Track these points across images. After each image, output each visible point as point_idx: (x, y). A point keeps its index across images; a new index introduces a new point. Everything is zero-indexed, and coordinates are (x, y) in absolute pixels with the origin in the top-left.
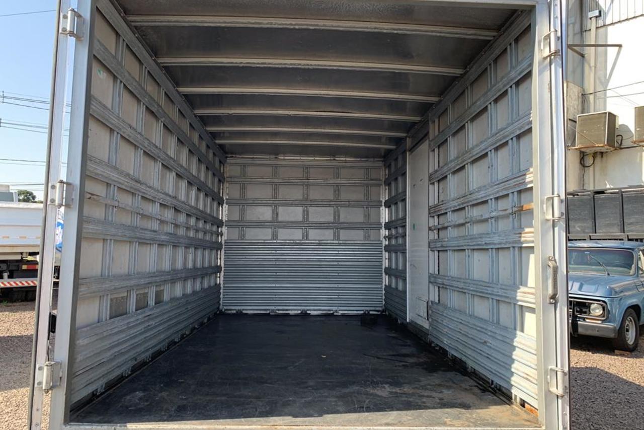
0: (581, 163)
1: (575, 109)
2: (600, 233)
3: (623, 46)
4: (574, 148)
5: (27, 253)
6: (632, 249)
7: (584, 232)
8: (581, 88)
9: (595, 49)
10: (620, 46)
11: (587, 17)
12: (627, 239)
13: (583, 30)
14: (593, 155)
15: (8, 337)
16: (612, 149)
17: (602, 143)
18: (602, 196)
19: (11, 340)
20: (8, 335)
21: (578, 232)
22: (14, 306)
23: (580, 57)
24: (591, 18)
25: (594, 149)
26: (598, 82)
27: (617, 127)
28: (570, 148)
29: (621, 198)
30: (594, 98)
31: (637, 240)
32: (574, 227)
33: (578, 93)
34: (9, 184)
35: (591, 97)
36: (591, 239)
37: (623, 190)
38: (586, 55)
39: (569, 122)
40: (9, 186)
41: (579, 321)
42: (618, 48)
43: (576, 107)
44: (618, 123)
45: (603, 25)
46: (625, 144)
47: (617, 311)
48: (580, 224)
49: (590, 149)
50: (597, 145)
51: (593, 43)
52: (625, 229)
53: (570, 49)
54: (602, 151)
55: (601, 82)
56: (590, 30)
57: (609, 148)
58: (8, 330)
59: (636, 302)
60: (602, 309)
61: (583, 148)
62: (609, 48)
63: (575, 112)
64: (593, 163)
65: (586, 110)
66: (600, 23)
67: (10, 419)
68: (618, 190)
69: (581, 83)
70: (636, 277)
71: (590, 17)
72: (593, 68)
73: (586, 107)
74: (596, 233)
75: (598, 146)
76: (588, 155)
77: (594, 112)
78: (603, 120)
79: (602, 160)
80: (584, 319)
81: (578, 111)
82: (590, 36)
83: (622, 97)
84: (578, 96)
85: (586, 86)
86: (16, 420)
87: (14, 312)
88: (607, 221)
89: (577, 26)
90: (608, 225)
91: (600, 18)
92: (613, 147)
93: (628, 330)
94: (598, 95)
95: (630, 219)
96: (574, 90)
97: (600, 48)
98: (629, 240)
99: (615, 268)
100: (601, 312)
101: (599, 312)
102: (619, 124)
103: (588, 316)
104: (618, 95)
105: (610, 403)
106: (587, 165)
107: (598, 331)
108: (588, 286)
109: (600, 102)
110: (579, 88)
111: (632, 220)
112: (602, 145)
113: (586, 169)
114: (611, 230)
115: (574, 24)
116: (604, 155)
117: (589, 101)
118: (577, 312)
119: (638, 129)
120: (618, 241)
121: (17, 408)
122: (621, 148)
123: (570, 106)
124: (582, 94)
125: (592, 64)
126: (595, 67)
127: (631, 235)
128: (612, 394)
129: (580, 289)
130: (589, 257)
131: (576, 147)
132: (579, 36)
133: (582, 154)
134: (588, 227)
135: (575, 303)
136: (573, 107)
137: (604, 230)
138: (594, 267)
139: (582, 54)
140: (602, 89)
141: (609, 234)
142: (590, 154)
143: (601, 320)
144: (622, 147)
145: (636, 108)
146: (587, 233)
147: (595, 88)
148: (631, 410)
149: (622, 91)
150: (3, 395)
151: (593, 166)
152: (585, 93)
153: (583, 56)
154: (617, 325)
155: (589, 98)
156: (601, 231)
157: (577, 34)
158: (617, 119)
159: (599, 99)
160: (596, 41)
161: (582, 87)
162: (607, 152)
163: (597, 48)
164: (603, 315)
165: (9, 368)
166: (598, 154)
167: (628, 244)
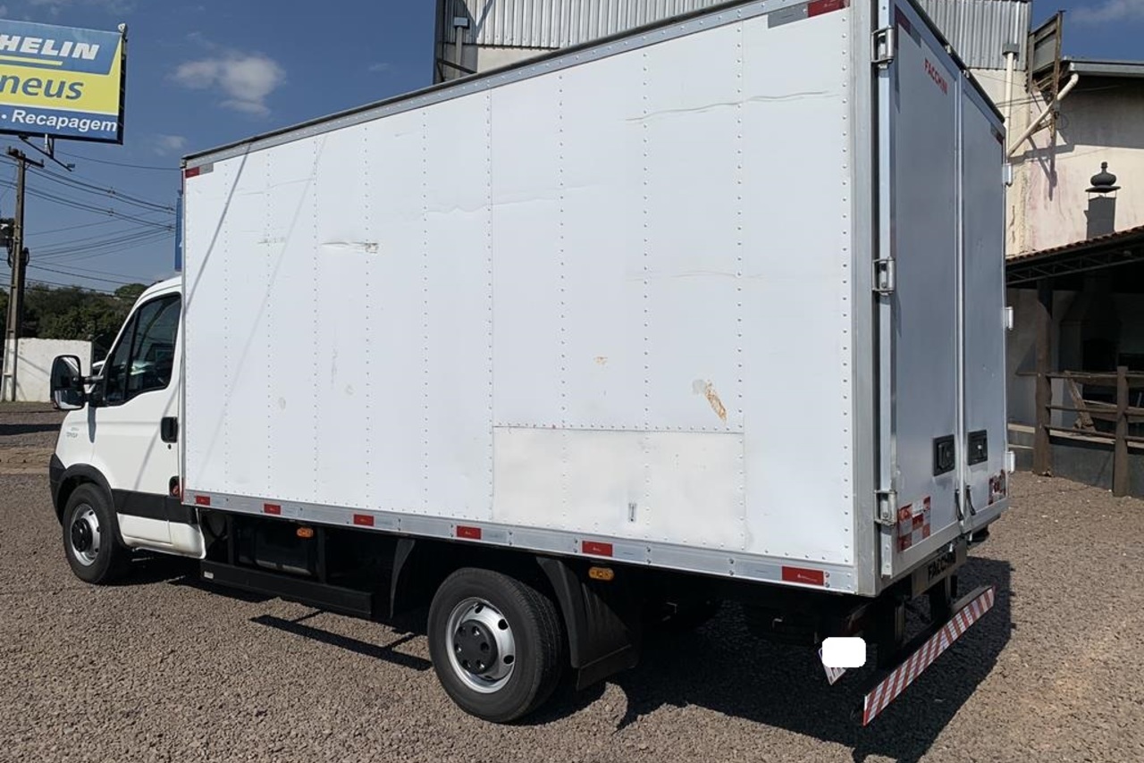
11: (452, 23)
13: (447, 41)
24: (456, 27)
45: (471, 42)
56: (455, 44)
66: (469, 39)
71: (454, 25)
82: (455, 52)
91: (469, 31)
132: (440, 47)
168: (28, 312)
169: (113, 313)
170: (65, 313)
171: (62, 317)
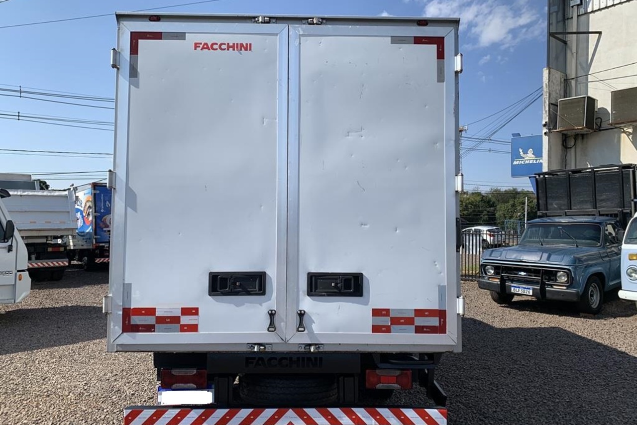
0: (563, 145)
1: (557, 94)
2: (575, 209)
3: (603, 33)
4: (555, 130)
5: (51, 236)
6: (600, 223)
7: (561, 209)
8: (563, 73)
9: (577, 36)
10: (600, 33)
11: (569, 5)
12: (598, 214)
13: (566, 18)
14: (574, 137)
15: (42, 308)
16: (591, 131)
17: (581, 126)
18: (577, 175)
19: (45, 311)
20: (41, 307)
21: (555, 209)
22: (42, 284)
23: (562, 44)
24: (573, 7)
25: (574, 131)
26: (579, 67)
27: (596, 110)
28: (552, 131)
29: (593, 176)
30: (576, 82)
31: (607, 215)
32: (552, 204)
33: (561, 79)
34: (31, 174)
35: (573, 82)
36: (566, 215)
37: (595, 170)
38: (568, 42)
39: (551, 106)
40: (30, 176)
41: (547, 287)
42: (598, 35)
43: (558, 91)
44: (597, 107)
45: (584, 13)
46: (604, 126)
47: (581, 278)
48: (557, 202)
49: (571, 131)
50: (576, 128)
51: (575, 31)
52: (597, 205)
53: (552, 36)
54: (582, 133)
55: (582, 68)
56: (572, 18)
57: (588, 130)
58: (41, 303)
59: (601, 270)
60: (566, 275)
61: (564, 130)
62: (590, 35)
63: (557, 97)
64: (574, 145)
65: (568, 95)
66: (582, 11)
67: (56, 366)
68: (590, 170)
69: (564, 69)
70: (602, 248)
71: (571, 5)
72: (575, 54)
73: (568, 92)
74: (571, 209)
75: (578, 129)
76: (569, 137)
77: (576, 96)
78: (582, 103)
79: (582, 142)
80: (552, 286)
81: (561, 96)
82: (572, 24)
83: (601, 82)
84: (561, 81)
85: (568, 72)
86: (61, 367)
87: (43, 289)
88: (581, 198)
89: (560, 14)
90: (581, 202)
91: (582, 6)
92: (592, 128)
93: (592, 296)
94: (579, 81)
95: (601, 196)
96: (556, 76)
97: (581, 36)
98: (600, 215)
99: (584, 241)
100: (566, 279)
101: (564, 279)
102: (599, 107)
103: (556, 282)
104: (598, 80)
105: (560, 352)
106: (569, 147)
107: (563, 296)
108: (556, 256)
109: (581, 87)
110: (562, 74)
111: (604, 197)
112: (581, 128)
113: (568, 150)
114: (585, 207)
115: (557, 12)
116: (585, 136)
117: (571, 85)
118: (546, 279)
119: (614, 112)
120: (591, 217)
121: (60, 359)
122: (599, 129)
123: (553, 91)
124: (565, 80)
125: (574, 50)
126: (577, 53)
127: (602, 211)
128: (564, 345)
129: (548, 259)
130: (561, 231)
131: (558, 130)
132: (561, 24)
133: (564, 136)
134: (564, 205)
135: (544, 271)
136: (556, 91)
137: (578, 207)
138: (565, 240)
139: (565, 41)
140: (584, 74)
141: (583, 210)
142: (572, 135)
143: (565, 286)
144: (601, 129)
145: (612, 92)
146: (563, 210)
147: (576, 73)
148: (576, 357)
149: (601, 76)
150: (47, 350)
151: (574, 147)
152: (568, 78)
153: (565, 43)
154: (581, 290)
155: (571, 83)
156: (575, 208)
157: (559, 22)
158: (596, 102)
159: (580, 83)
160: (577, 29)
161: (565, 73)
162: (587, 134)
163: (579, 35)
164: (567, 282)
165: (48, 332)
166: (579, 135)
167: (598, 219)
168: (491, 203)
169: (532, 201)
170: (508, 202)
171: (506, 204)
